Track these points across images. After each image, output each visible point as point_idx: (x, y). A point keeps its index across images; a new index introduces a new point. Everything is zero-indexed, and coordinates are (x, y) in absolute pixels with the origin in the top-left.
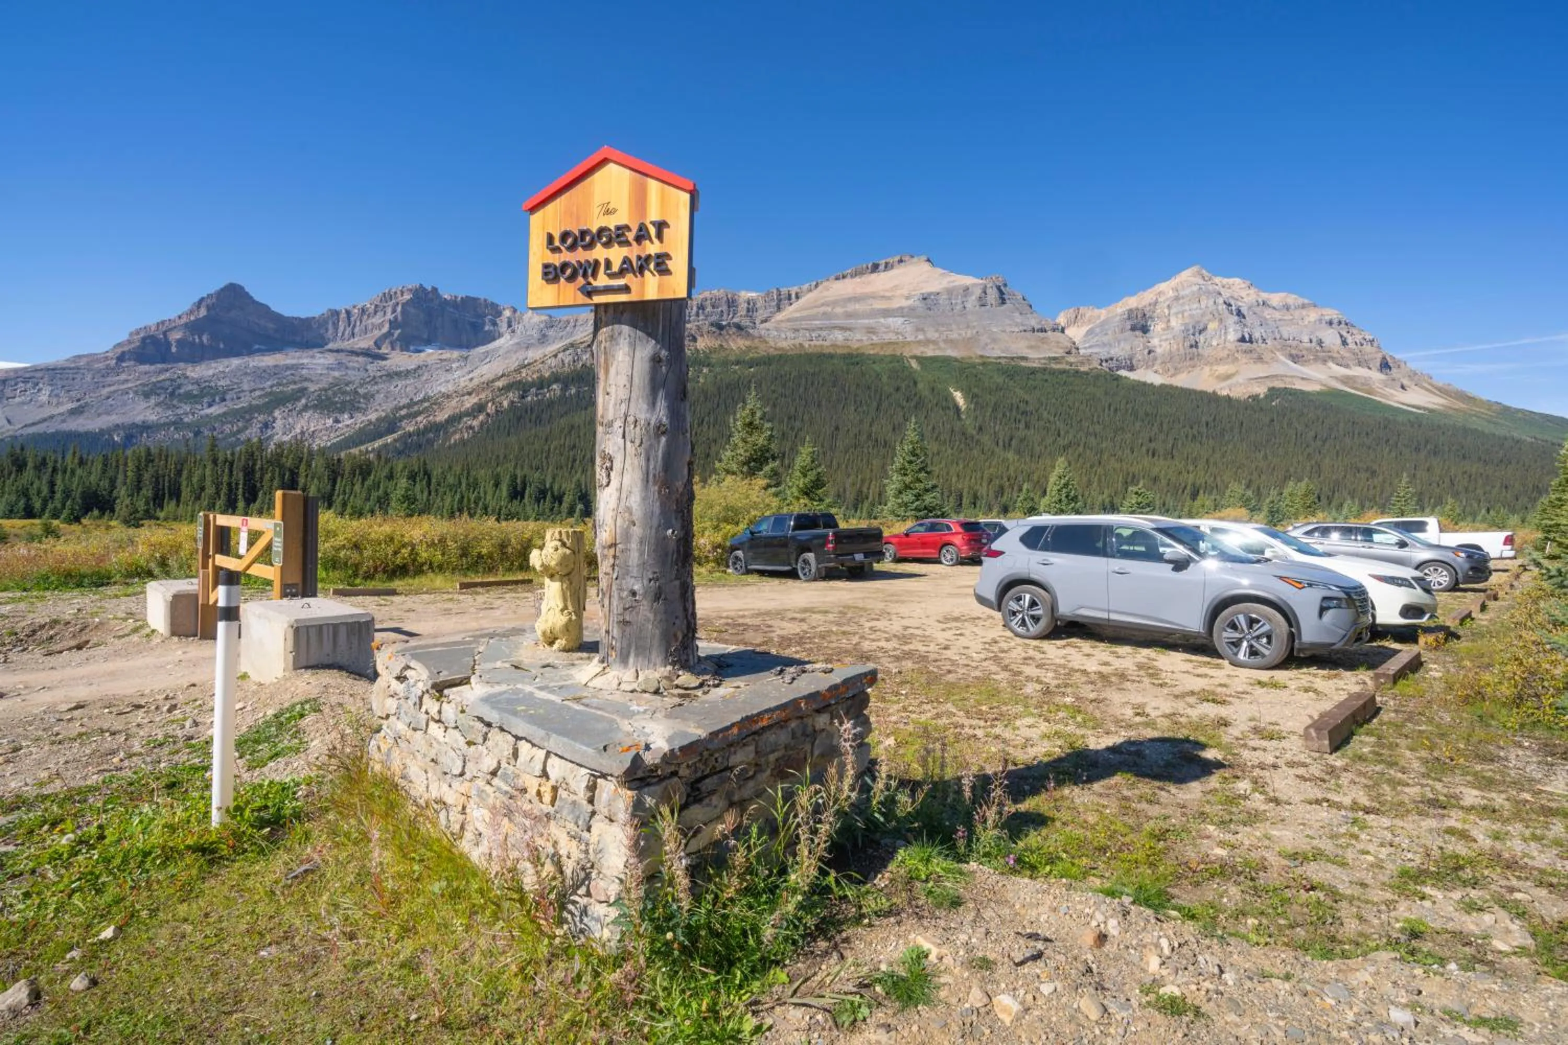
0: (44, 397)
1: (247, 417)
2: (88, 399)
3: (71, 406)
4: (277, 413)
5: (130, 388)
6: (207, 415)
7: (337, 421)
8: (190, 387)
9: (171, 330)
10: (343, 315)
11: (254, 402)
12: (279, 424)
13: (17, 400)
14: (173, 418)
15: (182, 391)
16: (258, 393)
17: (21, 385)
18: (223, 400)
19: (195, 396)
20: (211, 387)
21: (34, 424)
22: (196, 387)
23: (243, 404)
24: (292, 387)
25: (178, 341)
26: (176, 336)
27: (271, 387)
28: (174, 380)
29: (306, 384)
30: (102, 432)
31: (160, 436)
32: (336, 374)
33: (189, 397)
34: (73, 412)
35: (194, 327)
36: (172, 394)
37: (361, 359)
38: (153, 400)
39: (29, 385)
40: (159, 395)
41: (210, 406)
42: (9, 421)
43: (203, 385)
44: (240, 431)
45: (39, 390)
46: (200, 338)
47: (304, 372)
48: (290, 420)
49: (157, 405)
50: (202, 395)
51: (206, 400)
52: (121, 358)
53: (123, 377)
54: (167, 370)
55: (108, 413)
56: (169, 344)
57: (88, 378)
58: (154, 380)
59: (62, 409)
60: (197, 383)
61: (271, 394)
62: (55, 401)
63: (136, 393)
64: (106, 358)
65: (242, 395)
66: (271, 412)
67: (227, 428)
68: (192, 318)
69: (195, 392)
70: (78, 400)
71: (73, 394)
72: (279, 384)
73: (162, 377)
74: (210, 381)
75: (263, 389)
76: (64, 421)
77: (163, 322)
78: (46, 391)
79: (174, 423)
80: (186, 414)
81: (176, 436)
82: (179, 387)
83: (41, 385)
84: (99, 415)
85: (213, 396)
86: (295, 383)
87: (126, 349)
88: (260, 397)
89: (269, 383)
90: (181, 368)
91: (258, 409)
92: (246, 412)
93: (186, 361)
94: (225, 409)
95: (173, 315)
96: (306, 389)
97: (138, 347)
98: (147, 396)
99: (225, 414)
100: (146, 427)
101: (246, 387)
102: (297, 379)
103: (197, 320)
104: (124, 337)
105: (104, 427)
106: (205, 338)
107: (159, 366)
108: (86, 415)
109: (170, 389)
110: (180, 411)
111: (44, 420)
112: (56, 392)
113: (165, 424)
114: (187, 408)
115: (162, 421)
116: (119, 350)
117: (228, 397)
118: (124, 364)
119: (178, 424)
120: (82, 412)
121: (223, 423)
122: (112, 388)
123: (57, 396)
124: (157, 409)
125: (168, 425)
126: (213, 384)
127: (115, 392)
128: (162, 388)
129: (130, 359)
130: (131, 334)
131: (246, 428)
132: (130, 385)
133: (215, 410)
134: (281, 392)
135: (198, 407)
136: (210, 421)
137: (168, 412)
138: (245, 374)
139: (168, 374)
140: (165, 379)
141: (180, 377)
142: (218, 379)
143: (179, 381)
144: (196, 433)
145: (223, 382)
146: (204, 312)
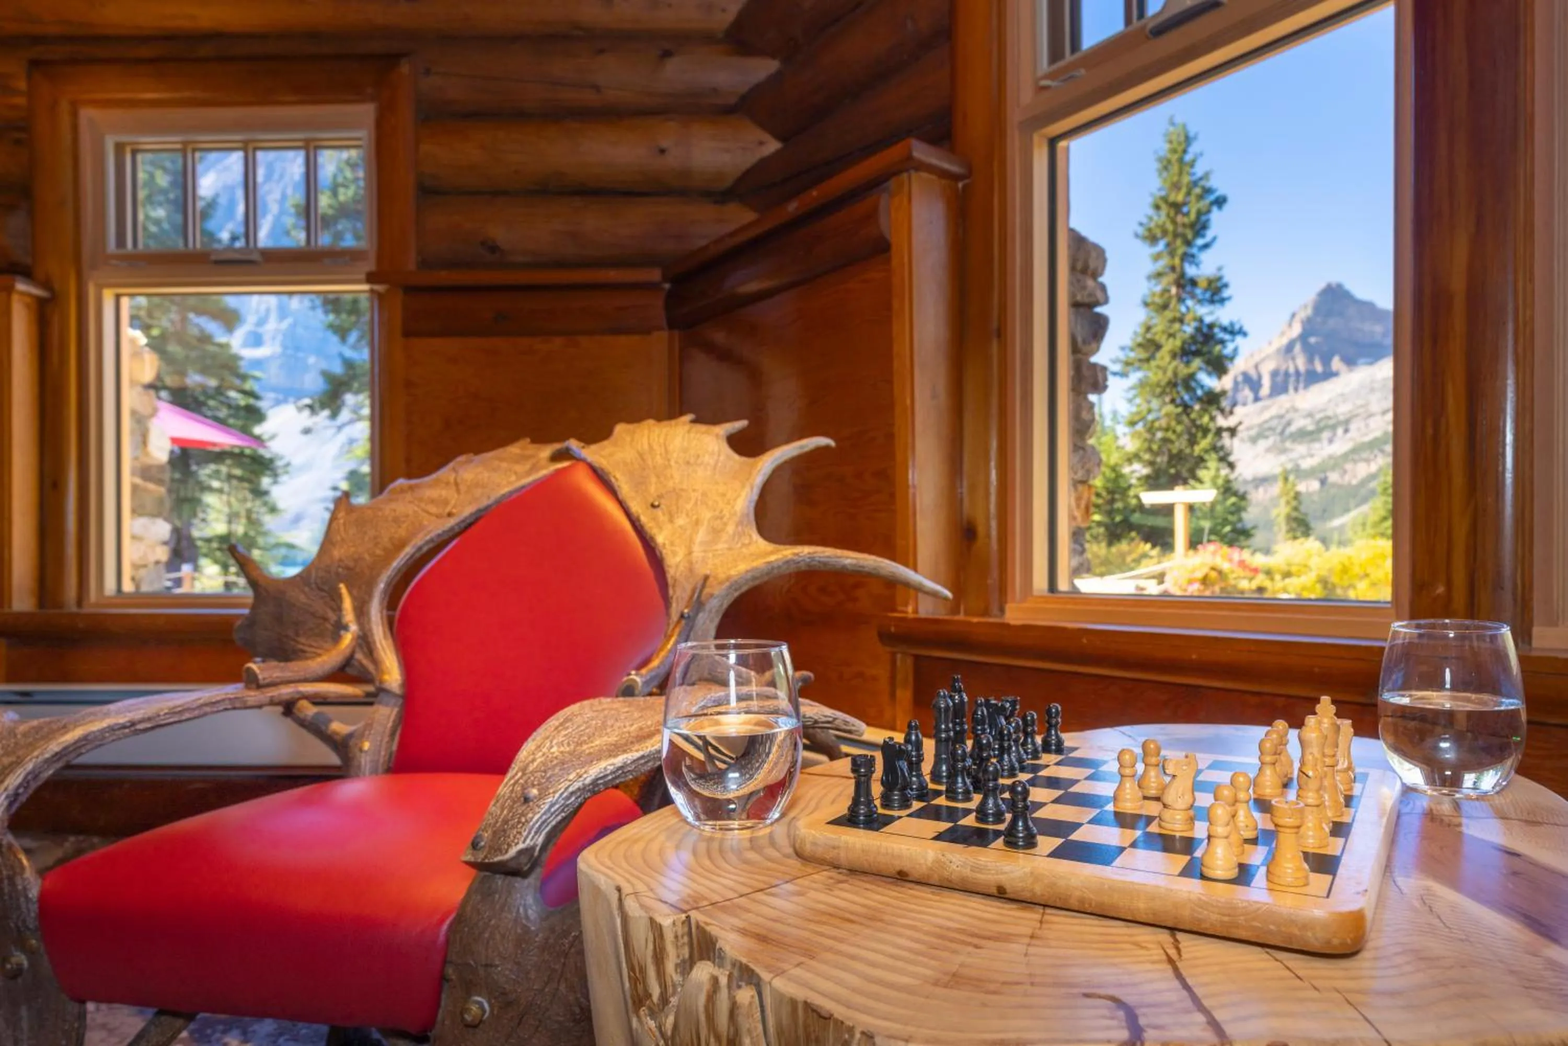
6: (1330, 455)
8: (1302, 422)
9: (1263, 362)
14: (1288, 465)
15: (1293, 428)
18: (1346, 432)
19: (1311, 433)
20: (1328, 418)
22: (1309, 420)
25: (1270, 372)
26: (1270, 365)
28: (1281, 417)
33: (1303, 435)
35: (1288, 351)
36: (1282, 435)
38: (1263, 444)
40: (1267, 437)
41: (1331, 441)
43: (1318, 416)
46: (1294, 364)
49: (1268, 450)
50: (1319, 430)
54: (1268, 408)
60: (1310, 415)
68: (1285, 340)
69: (1311, 428)
73: (1267, 415)
74: (1324, 410)
80: (1305, 457)
82: (1289, 424)
85: (1333, 428)
90: (1284, 401)
93: (1285, 392)
94: (1350, 444)
103: (1292, 340)
106: (1299, 366)
107: (1260, 404)
109: (1279, 429)
110: (1294, 455)
114: (1300, 449)
117: (1352, 427)
126: (1329, 413)
128: (1270, 429)
133: (1340, 446)
135: (1316, 445)
136: (1337, 463)
137: (1283, 458)
138: (1372, 390)
139: (1273, 411)
140: (1272, 418)
141: (1287, 411)
142: (1337, 405)
143: (1288, 417)
144: (1323, 482)
145: (1344, 409)
146: (1297, 329)
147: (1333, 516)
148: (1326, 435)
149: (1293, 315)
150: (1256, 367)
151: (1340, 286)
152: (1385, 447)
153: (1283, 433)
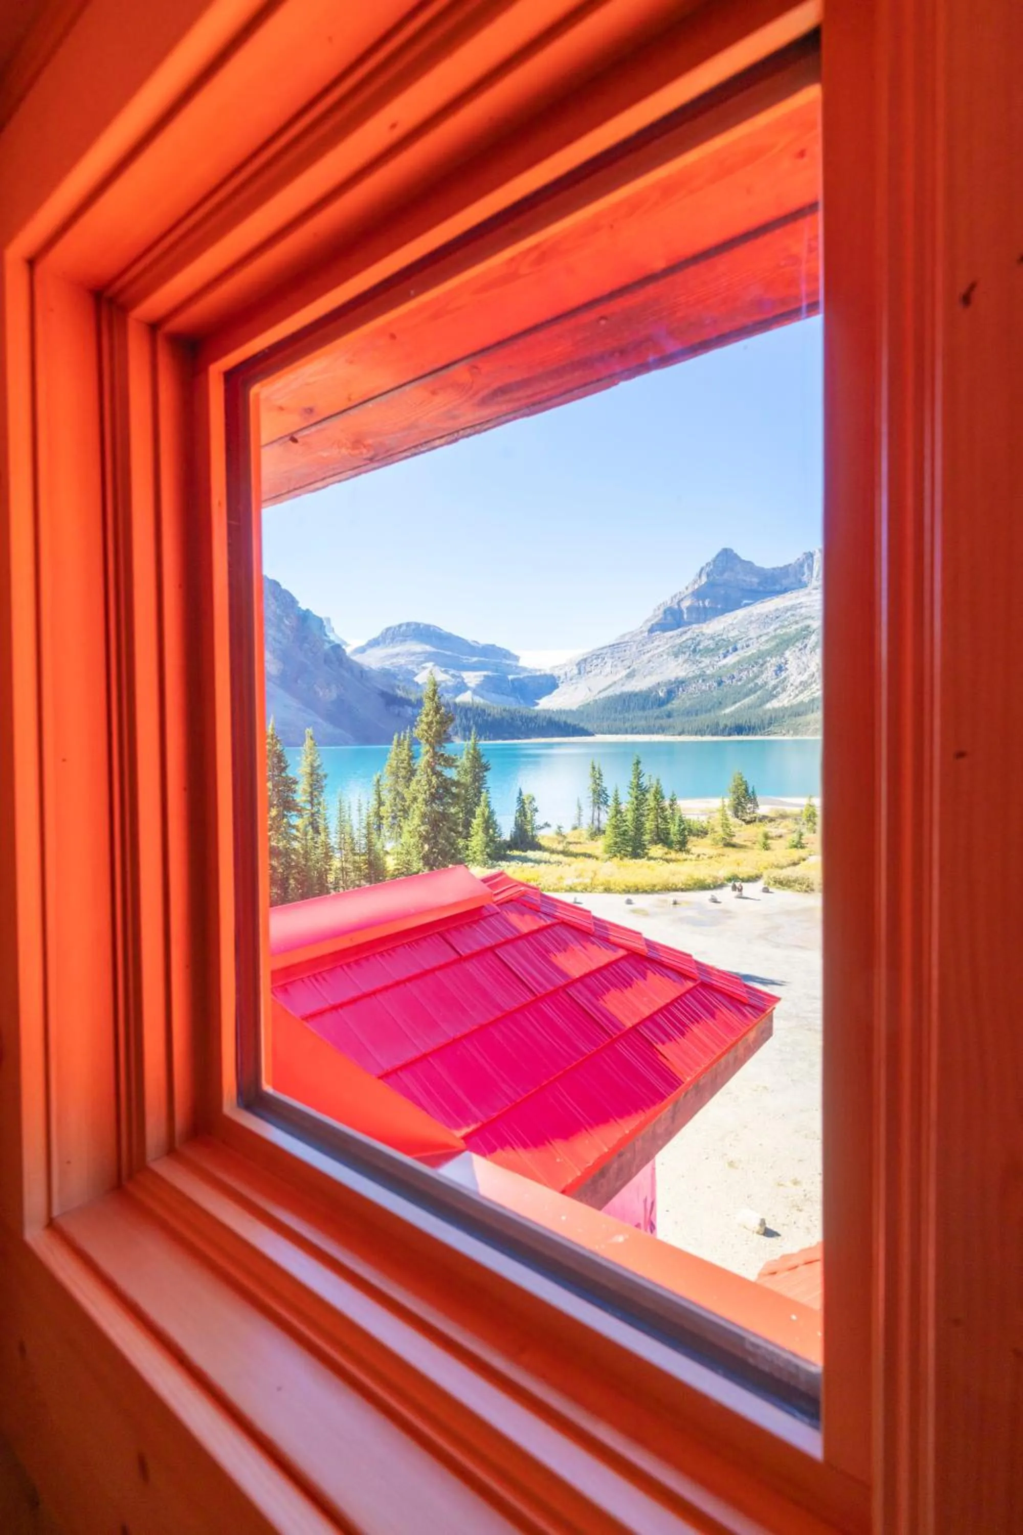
0: (608, 669)
1: (761, 661)
2: (635, 666)
3: (624, 673)
4: (787, 654)
5: (663, 651)
6: (724, 666)
8: (707, 643)
9: (682, 600)
11: (763, 648)
12: (792, 667)
13: (593, 673)
14: (698, 672)
15: (701, 647)
16: (764, 639)
17: (595, 661)
18: (735, 650)
19: (712, 650)
20: (724, 640)
21: (605, 690)
22: (711, 641)
23: (752, 650)
24: (795, 627)
25: (688, 608)
26: (686, 604)
27: (775, 630)
28: (694, 639)
29: (808, 622)
30: (650, 691)
31: (693, 688)
33: (708, 651)
34: (630, 676)
35: (698, 594)
36: (694, 651)
38: (681, 659)
39: (600, 660)
40: (684, 653)
41: (725, 657)
42: (590, 690)
43: (717, 639)
45: (605, 663)
46: (703, 603)
47: (803, 611)
48: (804, 659)
49: (685, 661)
50: (718, 647)
51: (721, 652)
52: (651, 631)
53: (656, 643)
54: (685, 632)
55: (650, 674)
56: (681, 612)
57: (634, 649)
58: (678, 641)
59: (619, 676)
60: (712, 638)
61: (775, 637)
62: (614, 670)
63: (668, 654)
64: (642, 632)
65: (750, 642)
66: (782, 655)
67: (745, 676)
68: (696, 586)
69: (712, 647)
70: (629, 667)
71: (625, 662)
72: (782, 627)
73: (684, 638)
74: (722, 635)
75: (767, 634)
76: (623, 685)
77: (675, 596)
78: (609, 664)
79: (700, 676)
80: (707, 666)
81: (704, 688)
82: (698, 644)
83: (606, 659)
84: (645, 677)
85: (727, 647)
86: (797, 622)
87: (653, 622)
88: (767, 641)
89: (772, 627)
90: (697, 628)
91: (769, 653)
92: (759, 658)
93: (698, 621)
94: (737, 658)
95: (682, 588)
96: (808, 627)
97: (661, 619)
98: (676, 655)
99: (739, 662)
100: (680, 683)
101: (752, 634)
102: (797, 618)
103: (701, 587)
104: (649, 614)
105: (650, 685)
106: (707, 603)
107: (680, 630)
108: (635, 678)
109: (693, 647)
110: (702, 665)
111: (610, 686)
112: (615, 663)
113: (694, 677)
114: (706, 661)
115: (691, 675)
116: (649, 624)
117: (739, 646)
118: (653, 634)
119: (703, 677)
120: (634, 676)
121: (741, 671)
122: (649, 655)
123: (616, 666)
124: (685, 665)
126: (724, 637)
127: (653, 656)
128: (686, 647)
129: (656, 630)
130: (655, 610)
131: (762, 672)
132: (660, 649)
133: (732, 659)
134: (785, 634)
135: (717, 659)
136: (729, 671)
137: (694, 667)
138: (751, 622)
139: (690, 635)
140: (687, 640)
141: (698, 636)
142: (729, 631)
143: (698, 639)
144: (720, 683)
145: (733, 634)
146: (704, 579)
147: (726, 707)
149: (702, 569)
150: (679, 603)
151: (732, 551)
152: (759, 660)
153: (694, 650)
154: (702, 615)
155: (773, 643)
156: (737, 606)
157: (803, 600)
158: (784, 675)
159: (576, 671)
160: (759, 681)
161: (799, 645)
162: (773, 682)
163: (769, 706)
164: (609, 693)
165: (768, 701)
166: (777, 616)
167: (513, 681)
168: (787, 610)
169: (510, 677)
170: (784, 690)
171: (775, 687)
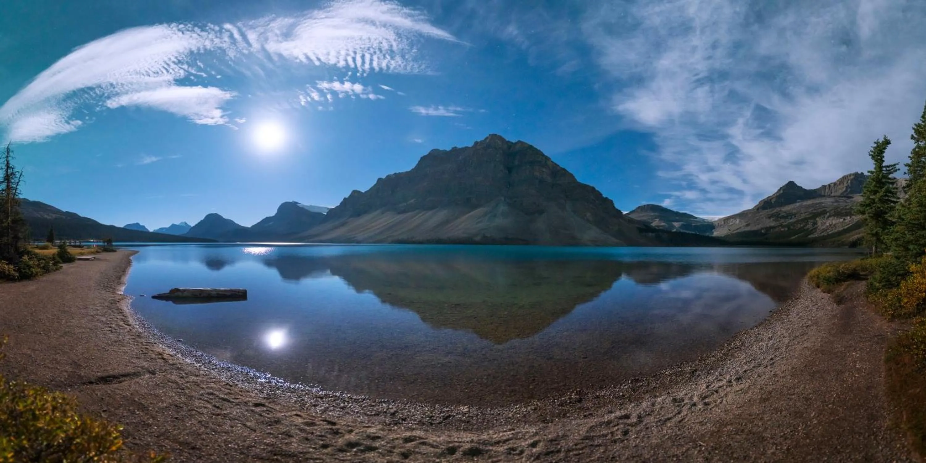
2: (750, 222)
4: (817, 219)
5: (764, 217)
6: (790, 222)
7: (844, 220)
8: (783, 214)
9: (771, 199)
10: (828, 187)
11: (807, 216)
12: (819, 223)
14: (779, 224)
15: (781, 215)
16: (807, 213)
18: (795, 217)
19: (785, 217)
21: (735, 230)
23: (802, 217)
25: (774, 202)
26: (773, 200)
28: (777, 212)
30: (758, 230)
31: (777, 229)
32: (835, 204)
33: (783, 217)
34: (748, 225)
35: (778, 197)
37: (843, 198)
38: (772, 219)
39: (733, 219)
40: (773, 217)
41: (791, 219)
42: (729, 230)
43: (787, 213)
44: (804, 226)
46: (781, 201)
47: (823, 205)
48: (824, 221)
49: (774, 220)
50: (788, 215)
52: (758, 209)
53: (760, 214)
54: (773, 210)
55: (758, 224)
56: (771, 203)
57: (750, 216)
58: (771, 213)
59: (742, 225)
60: (785, 212)
61: (812, 213)
62: (740, 223)
63: (766, 217)
64: (753, 210)
65: (801, 214)
66: (815, 219)
67: (799, 226)
69: (785, 215)
70: (747, 222)
71: (746, 220)
72: (815, 210)
73: (773, 212)
76: (744, 228)
77: (768, 197)
78: (738, 221)
80: (783, 222)
81: (782, 229)
82: (779, 214)
83: (736, 219)
84: (755, 225)
85: (791, 216)
86: (820, 209)
87: (758, 206)
89: (810, 210)
90: (778, 209)
91: (810, 218)
93: (779, 206)
94: (795, 220)
95: (771, 194)
96: (825, 210)
97: (762, 205)
98: (769, 218)
99: (797, 221)
100: (771, 228)
101: (803, 212)
102: (821, 207)
103: (779, 194)
104: (757, 203)
106: (783, 201)
107: (771, 209)
110: (781, 222)
111: (739, 228)
112: (740, 220)
114: (783, 220)
115: (776, 225)
117: (797, 215)
118: (759, 211)
119: (781, 225)
120: (750, 225)
121: (797, 224)
124: (774, 222)
125: (779, 226)
126: (790, 212)
127: (758, 219)
128: (774, 215)
129: (761, 209)
130: (759, 202)
131: (806, 225)
133: (793, 220)
134: (816, 212)
135: (787, 220)
136: (792, 224)
137: (777, 222)
138: (801, 208)
139: (775, 211)
142: (792, 210)
143: (779, 212)
144: (789, 228)
145: (794, 211)
146: (781, 192)
147: (791, 236)
148: (789, 217)
149: (780, 188)
150: (769, 200)
151: (793, 182)
152: (806, 220)
153: (777, 216)
154: (782, 205)
155: (811, 215)
156: (795, 202)
157: (823, 201)
158: (815, 226)
159: (723, 223)
160: (806, 228)
161: (822, 216)
162: (811, 229)
163: (810, 237)
164: (738, 231)
165: (809, 235)
166: (813, 205)
167: (695, 226)
168: (817, 204)
169: (693, 225)
170: (816, 231)
171: (812, 230)
